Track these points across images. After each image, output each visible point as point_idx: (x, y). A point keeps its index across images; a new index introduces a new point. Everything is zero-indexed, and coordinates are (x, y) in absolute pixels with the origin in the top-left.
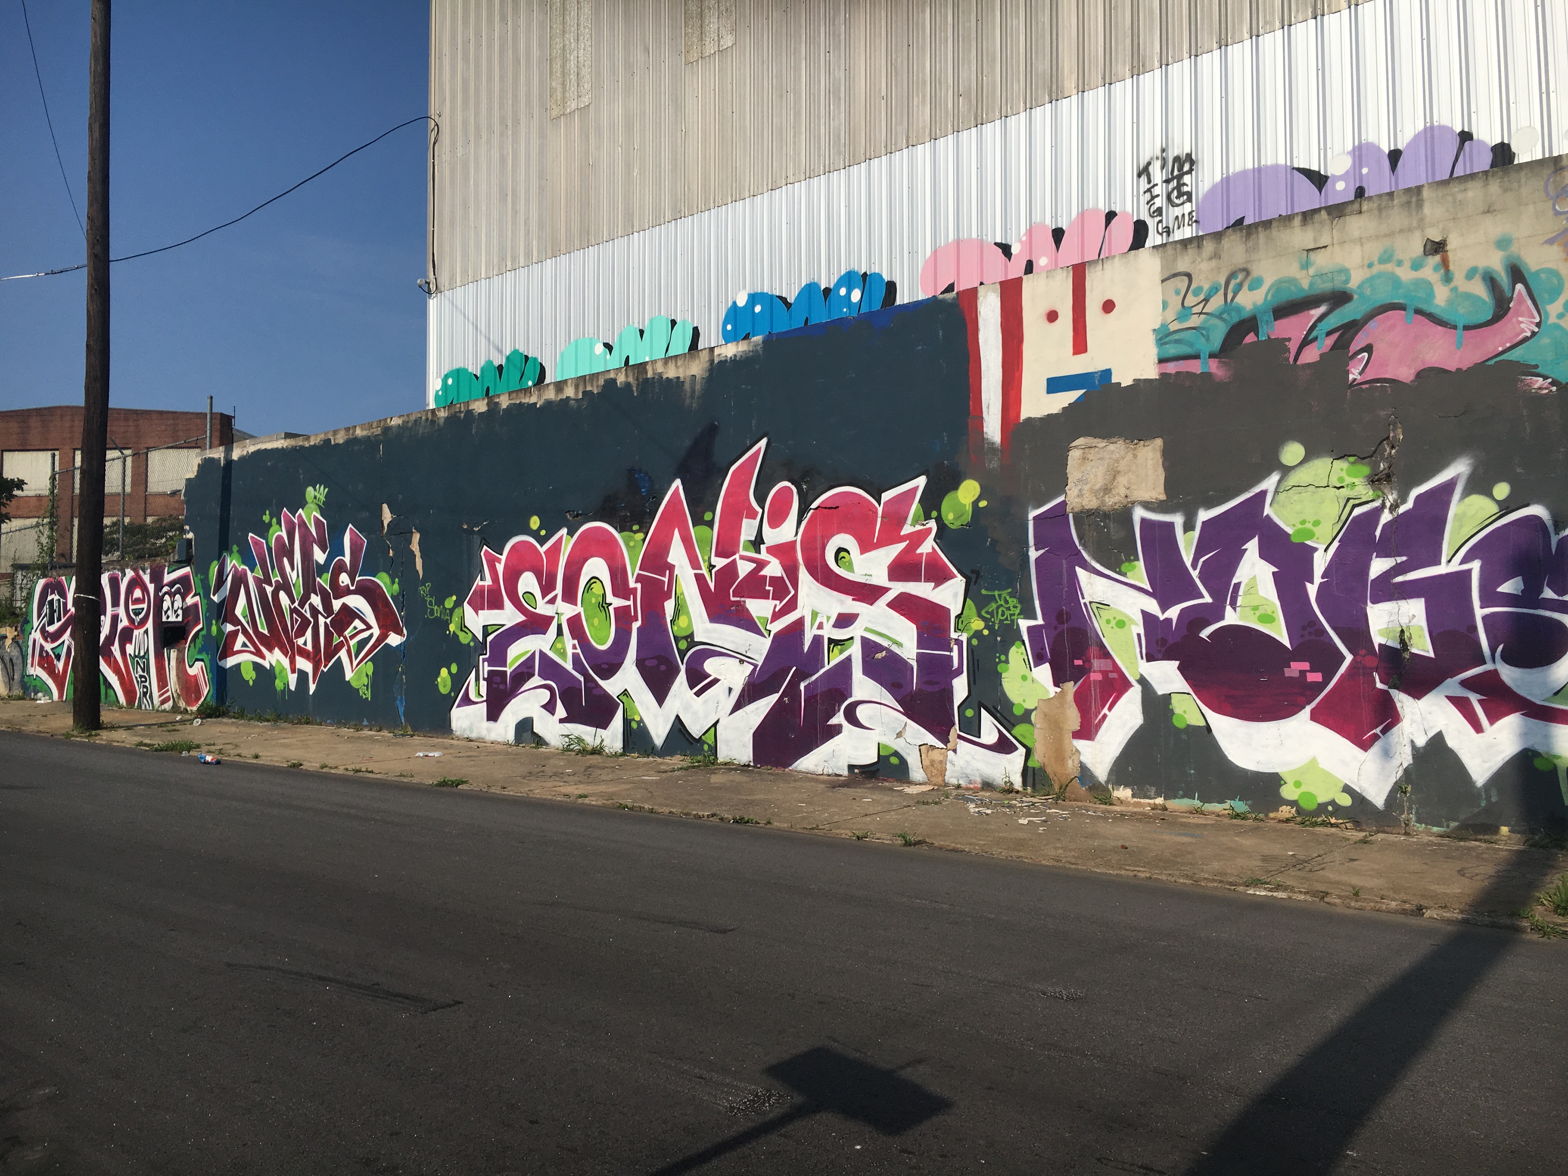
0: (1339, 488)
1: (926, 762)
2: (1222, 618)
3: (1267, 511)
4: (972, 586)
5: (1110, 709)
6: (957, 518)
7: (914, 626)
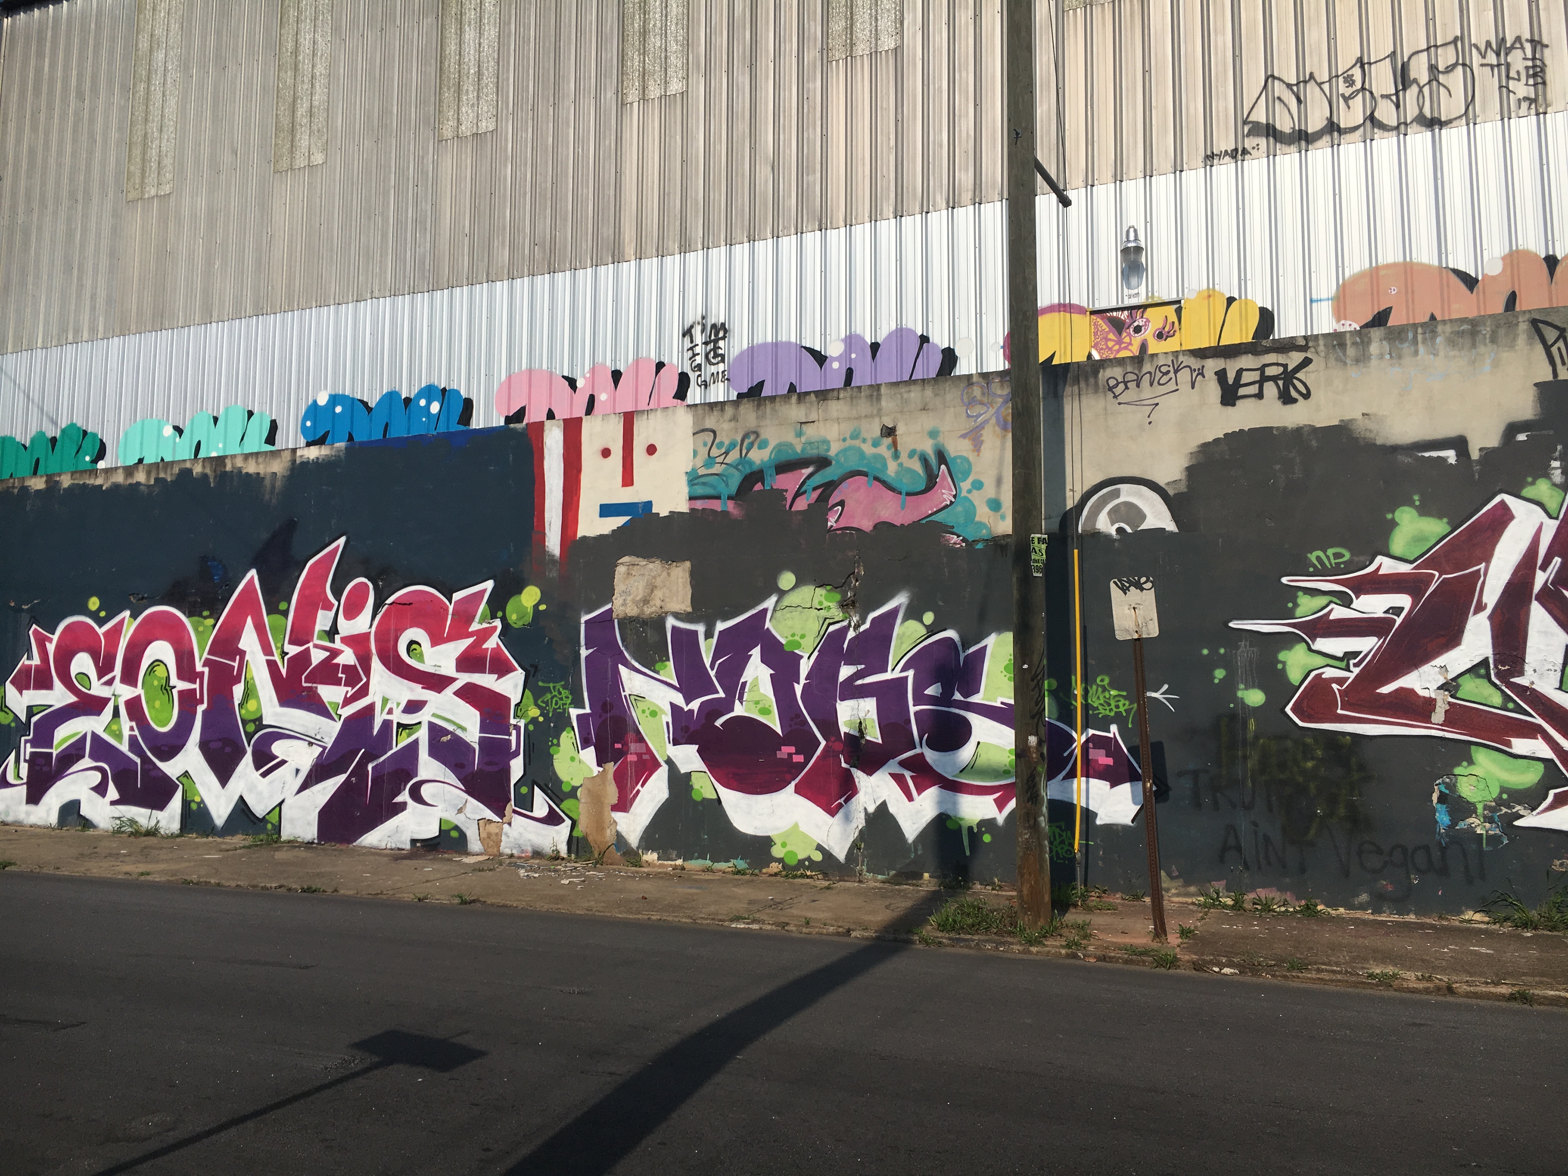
0: (819, 610)
1: (484, 835)
2: (732, 710)
3: (768, 625)
4: (531, 679)
5: (642, 786)
6: (519, 619)
7: (478, 713)
